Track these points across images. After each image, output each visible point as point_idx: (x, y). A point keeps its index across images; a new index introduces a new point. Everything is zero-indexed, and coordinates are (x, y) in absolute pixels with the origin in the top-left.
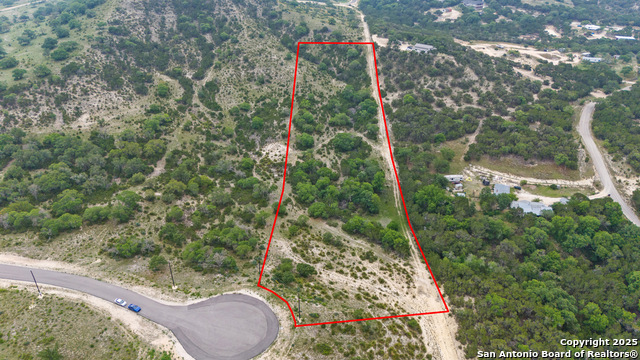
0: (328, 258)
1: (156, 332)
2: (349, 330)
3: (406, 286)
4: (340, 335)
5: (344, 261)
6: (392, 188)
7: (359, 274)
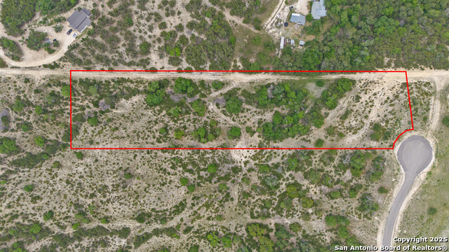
0: (359, 118)
1: (418, 180)
2: (416, 110)
3: (377, 85)
4: (418, 113)
5: (361, 111)
6: (283, 80)
7: (370, 104)
